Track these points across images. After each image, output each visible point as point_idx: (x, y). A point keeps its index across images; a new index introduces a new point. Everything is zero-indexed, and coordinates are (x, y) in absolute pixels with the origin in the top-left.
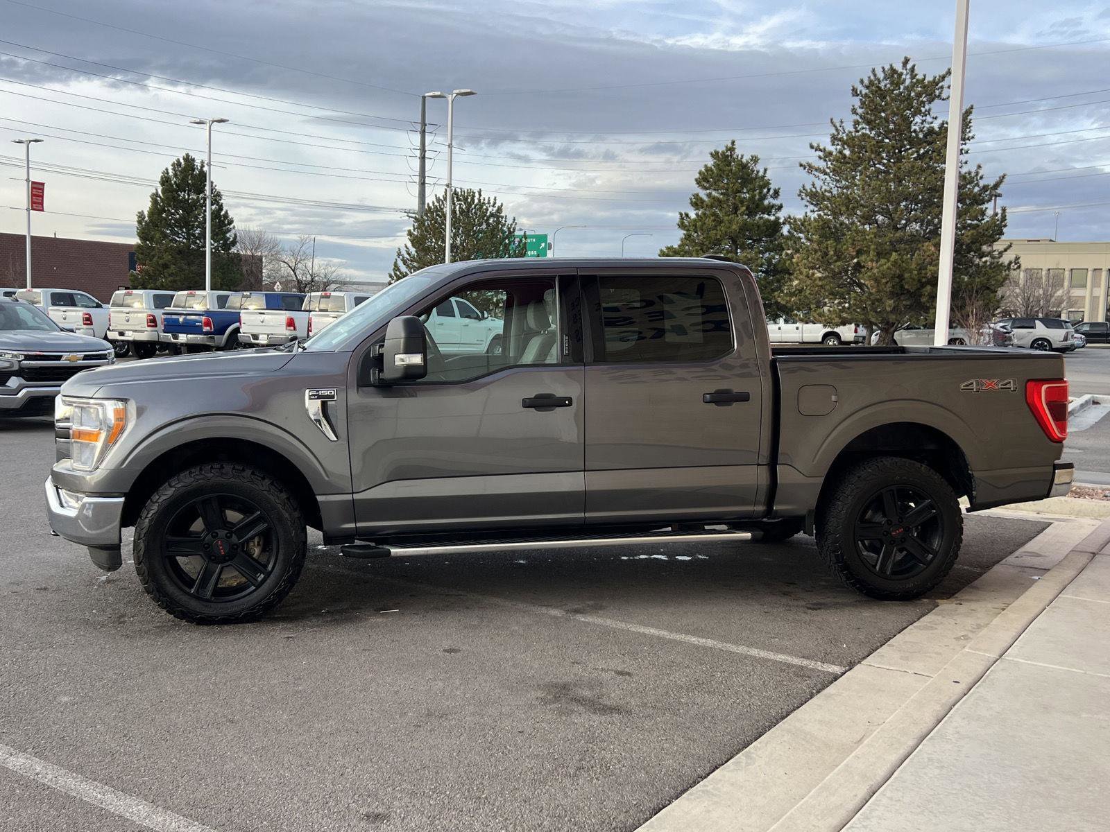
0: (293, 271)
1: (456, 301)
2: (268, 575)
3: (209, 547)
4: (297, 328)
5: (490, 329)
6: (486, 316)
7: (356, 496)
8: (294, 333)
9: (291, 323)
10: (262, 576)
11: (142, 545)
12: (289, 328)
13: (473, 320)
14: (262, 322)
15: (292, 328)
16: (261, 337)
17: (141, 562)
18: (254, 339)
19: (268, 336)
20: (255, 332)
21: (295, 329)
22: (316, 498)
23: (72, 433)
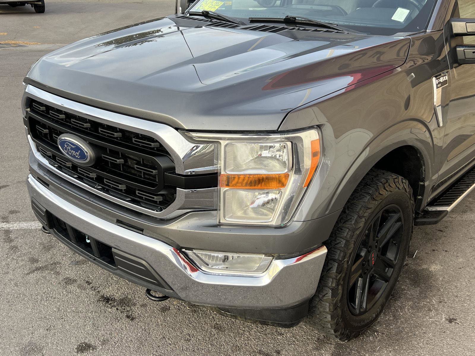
2: (394, 267)
3: (366, 262)
22: (424, 185)
23: (221, 180)
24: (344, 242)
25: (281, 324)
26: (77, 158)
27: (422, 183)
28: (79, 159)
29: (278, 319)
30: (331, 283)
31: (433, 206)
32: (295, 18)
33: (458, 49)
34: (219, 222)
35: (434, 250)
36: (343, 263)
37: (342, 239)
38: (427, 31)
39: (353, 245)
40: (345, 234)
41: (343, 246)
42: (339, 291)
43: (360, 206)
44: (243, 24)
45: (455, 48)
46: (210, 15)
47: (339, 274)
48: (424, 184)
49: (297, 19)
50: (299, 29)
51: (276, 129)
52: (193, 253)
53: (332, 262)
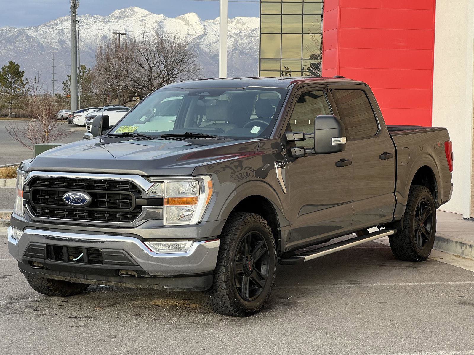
7: (292, 227)
22: (280, 230)
23: (165, 201)
26: (79, 203)
27: (278, 229)
28: (82, 202)
30: (224, 263)
32: (192, 133)
33: (291, 149)
34: (164, 225)
38: (271, 138)
44: (158, 138)
45: (290, 149)
46: (128, 135)
49: (193, 134)
50: (195, 139)
51: (191, 174)
52: (150, 243)
53: (223, 251)
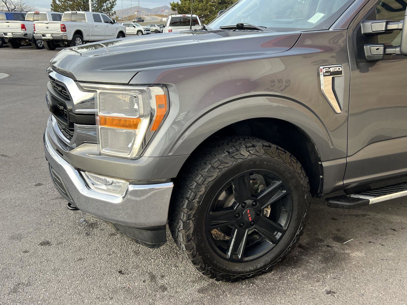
0: (5, 3)
1: (101, 15)
2: (284, 232)
3: (239, 216)
4: (27, 29)
5: (117, 28)
6: (116, 22)
7: (349, 160)
8: (25, 32)
9: (23, 27)
10: (280, 234)
11: (192, 225)
12: (22, 29)
13: (109, 24)
14: (8, 27)
15: (24, 29)
16: (8, 34)
17: (191, 239)
18: (5, 35)
19: (12, 33)
20: (5, 31)
21: (26, 30)
23: (98, 119)
24: (195, 184)
25: (145, 243)
29: (143, 239)
31: (359, 195)
33: (365, 47)
34: (100, 153)
35: (370, 242)
36: (194, 202)
37: (195, 182)
38: (330, 29)
39: (204, 188)
40: (198, 179)
41: (194, 188)
42: (190, 225)
43: (217, 159)
47: (191, 210)
48: (321, 163)
50: (235, 30)
51: (127, 82)
52: (85, 174)
53: (185, 199)
